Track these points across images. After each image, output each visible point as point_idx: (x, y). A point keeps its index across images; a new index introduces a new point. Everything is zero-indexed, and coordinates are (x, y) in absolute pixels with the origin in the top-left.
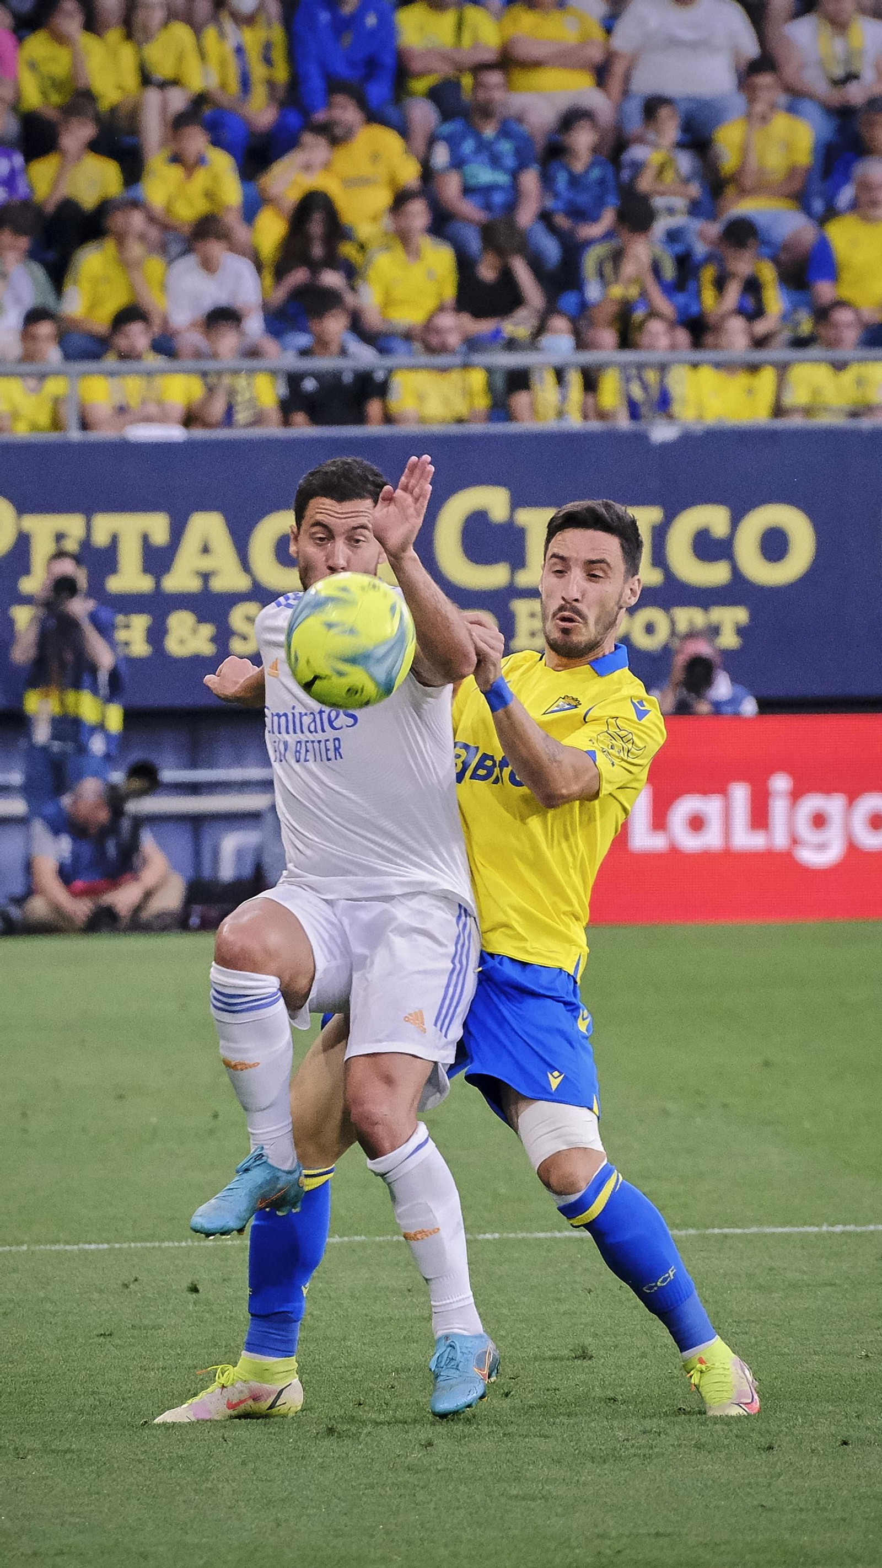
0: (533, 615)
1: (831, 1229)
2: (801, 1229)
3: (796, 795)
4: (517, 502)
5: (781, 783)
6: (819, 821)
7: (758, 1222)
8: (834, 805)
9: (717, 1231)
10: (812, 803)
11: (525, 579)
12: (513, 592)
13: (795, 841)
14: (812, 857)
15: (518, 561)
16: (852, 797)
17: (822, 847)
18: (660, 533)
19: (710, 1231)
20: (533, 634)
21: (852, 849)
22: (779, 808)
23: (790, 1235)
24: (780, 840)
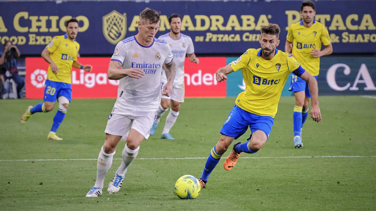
0: (33, 37)
1: (94, 159)
2: (88, 159)
3: (85, 74)
4: (29, 15)
5: (82, 71)
6: (90, 79)
7: (80, 158)
8: (93, 75)
9: (71, 159)
10: (88, 75)
11: (31, 30)
12: (29, 33)
13: (85, 82)
14: (88, 85)
15: (30, 27)
16: (96, 74)
17: (90, 84)
18: (58, 22)
19: (70, 159)
20: (33, 41)
21: (96, 84)
22: (82, 76)
23: (85, 160)
24: (82, 82)
